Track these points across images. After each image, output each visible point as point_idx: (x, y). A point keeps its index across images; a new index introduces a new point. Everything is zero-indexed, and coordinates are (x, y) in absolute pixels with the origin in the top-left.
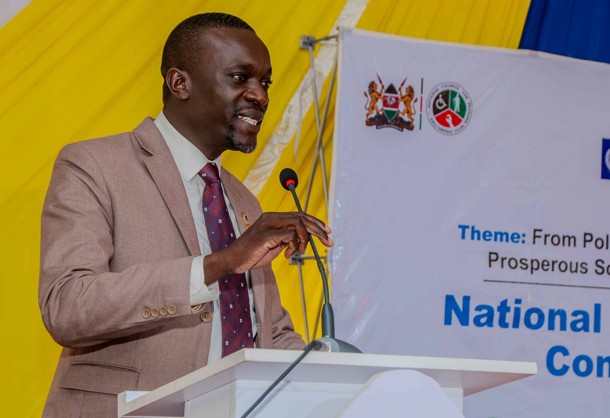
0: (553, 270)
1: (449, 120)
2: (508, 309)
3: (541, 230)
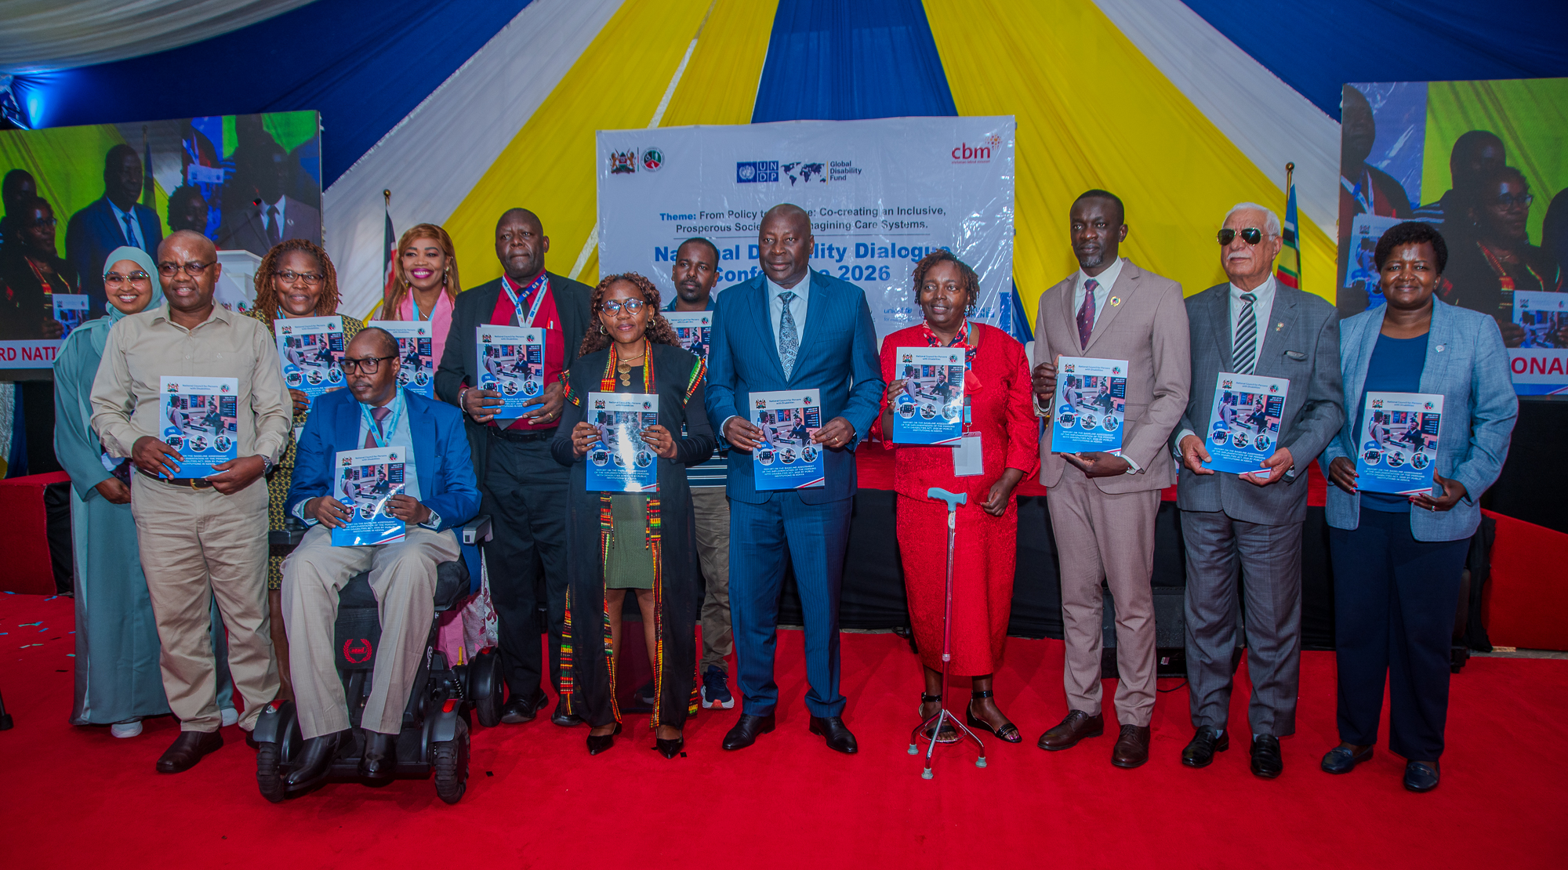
1: (653, 165)
3: (704, 212)
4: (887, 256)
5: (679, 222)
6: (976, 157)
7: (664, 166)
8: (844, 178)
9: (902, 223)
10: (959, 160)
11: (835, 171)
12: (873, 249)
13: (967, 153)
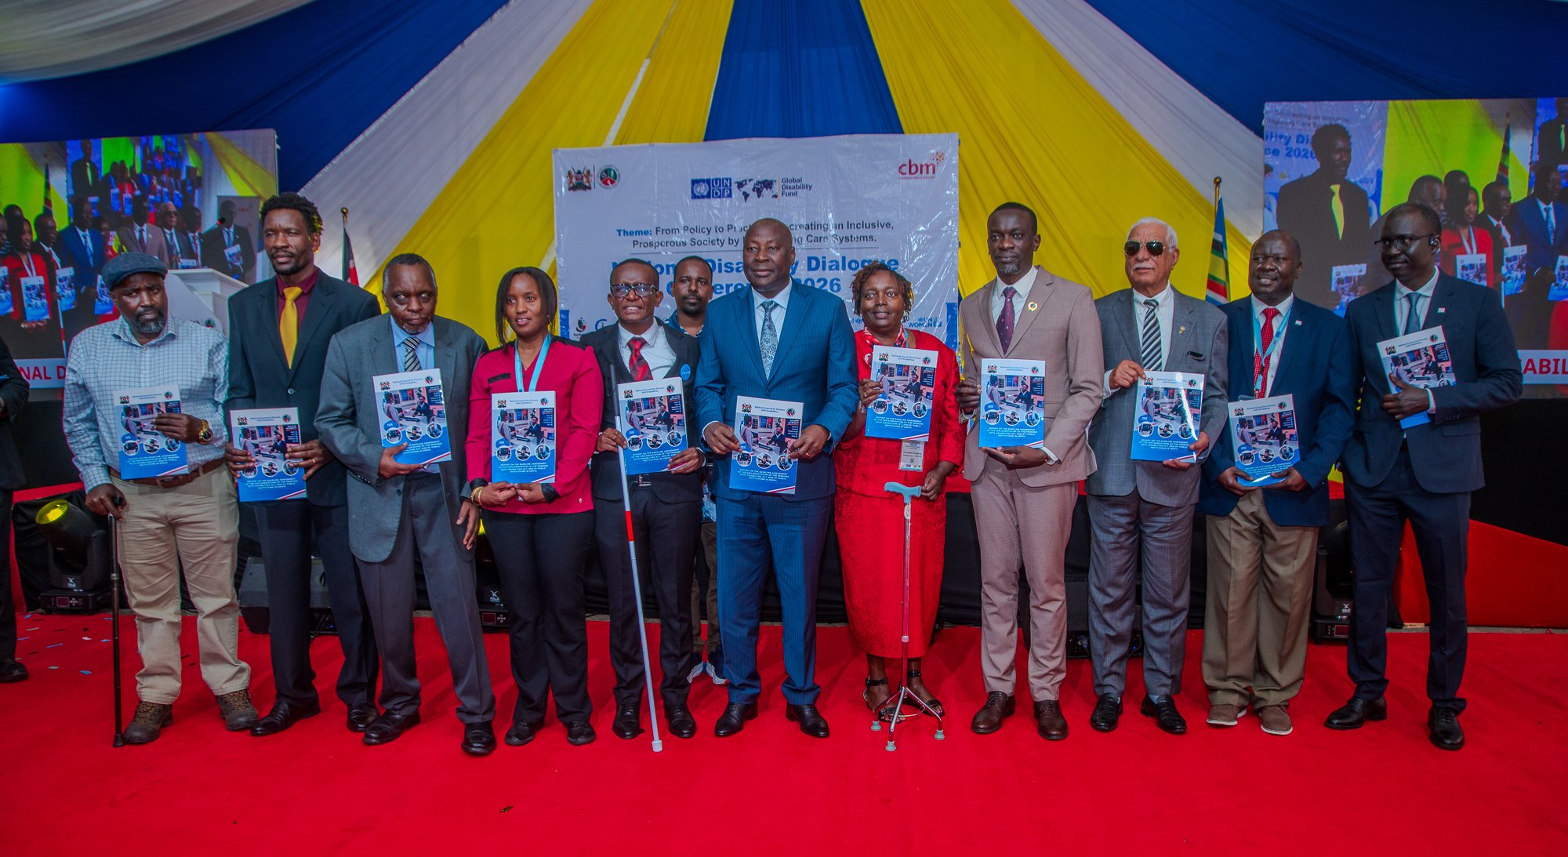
1: (609, 182)
3: (660, 228)
4: (837, 268)
5: (635, 238)
6: (921, 173)
7: (619, 184)
8: (795, 194)
9: (851, 237)
10: (905, 176)
11: (786, 187)
12: (824, 262)
13: (913, 169)
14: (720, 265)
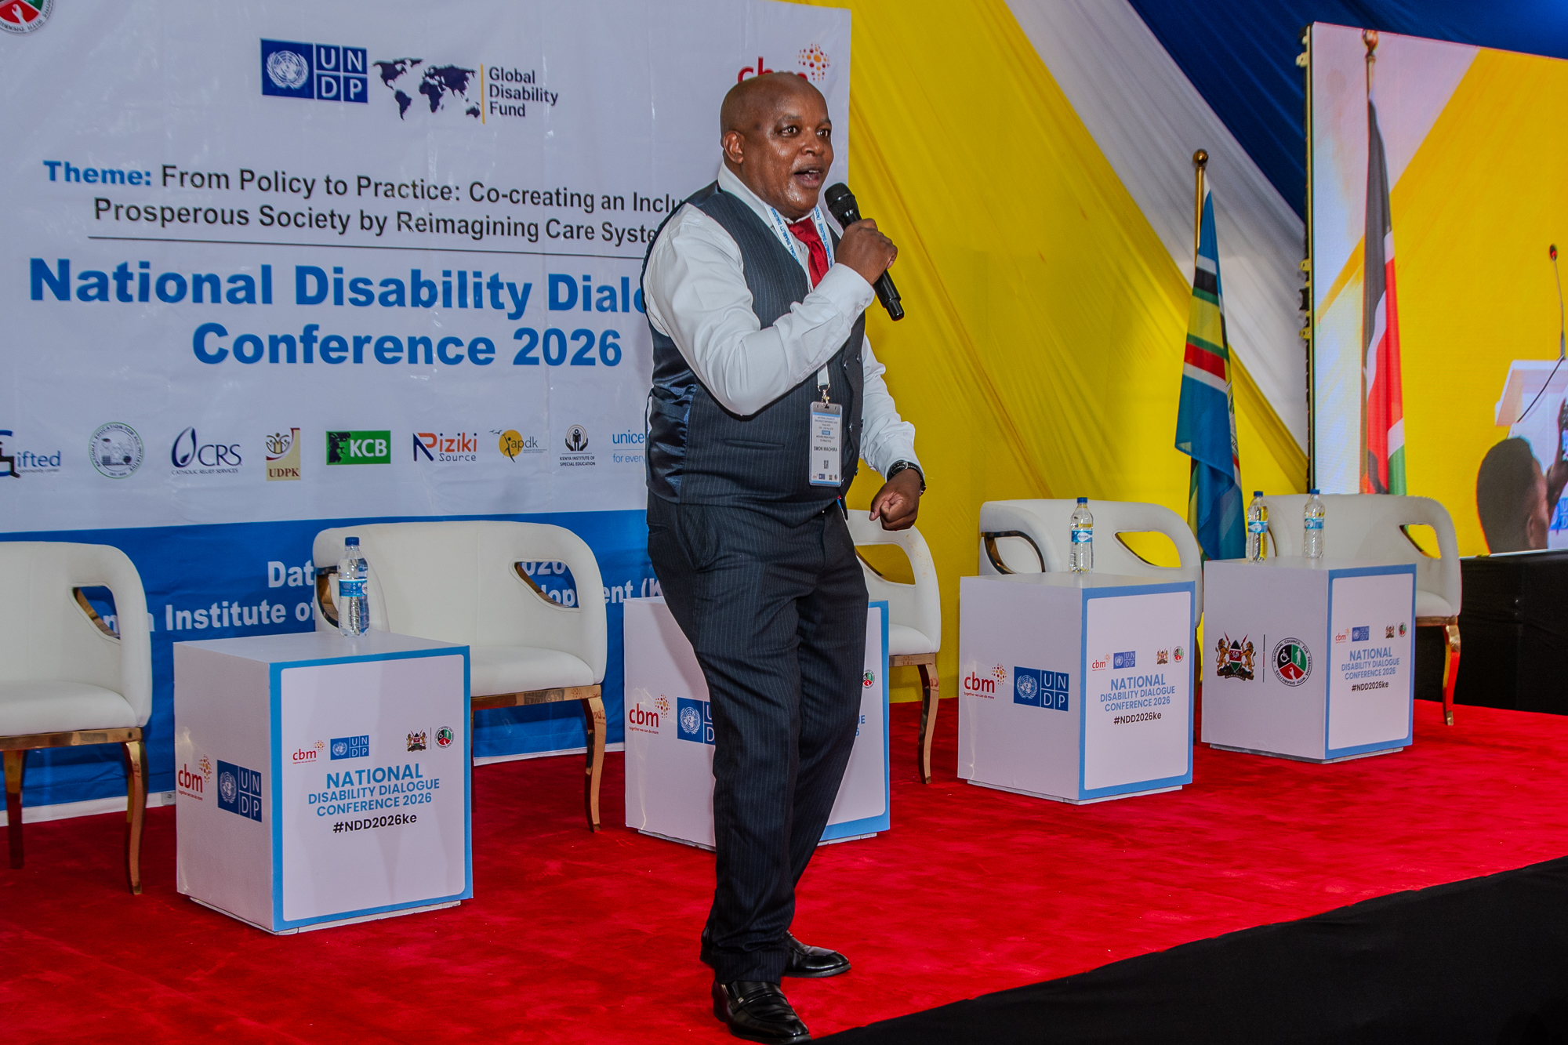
0: (196, 221)
1: (18, 14)
2: (130, 276)
3: (174, 167)
4: (614, 306)
5: (100, 189)
8: (520, 112)
9: (642, 230)
11: (501, 92)
12: (587, 290)
14: (339, 283)
